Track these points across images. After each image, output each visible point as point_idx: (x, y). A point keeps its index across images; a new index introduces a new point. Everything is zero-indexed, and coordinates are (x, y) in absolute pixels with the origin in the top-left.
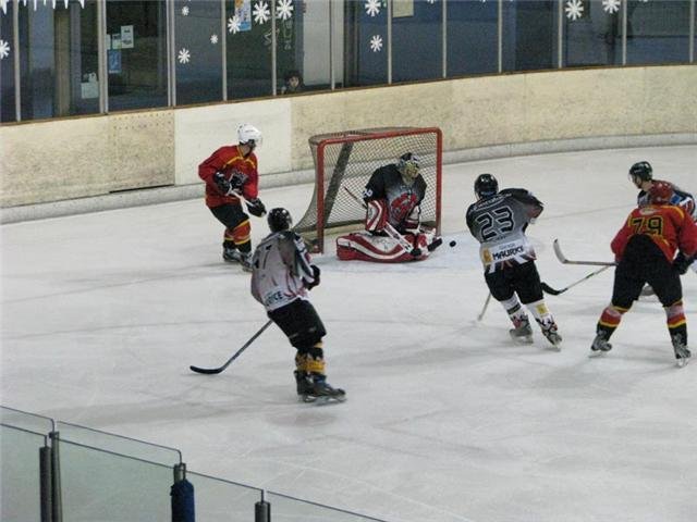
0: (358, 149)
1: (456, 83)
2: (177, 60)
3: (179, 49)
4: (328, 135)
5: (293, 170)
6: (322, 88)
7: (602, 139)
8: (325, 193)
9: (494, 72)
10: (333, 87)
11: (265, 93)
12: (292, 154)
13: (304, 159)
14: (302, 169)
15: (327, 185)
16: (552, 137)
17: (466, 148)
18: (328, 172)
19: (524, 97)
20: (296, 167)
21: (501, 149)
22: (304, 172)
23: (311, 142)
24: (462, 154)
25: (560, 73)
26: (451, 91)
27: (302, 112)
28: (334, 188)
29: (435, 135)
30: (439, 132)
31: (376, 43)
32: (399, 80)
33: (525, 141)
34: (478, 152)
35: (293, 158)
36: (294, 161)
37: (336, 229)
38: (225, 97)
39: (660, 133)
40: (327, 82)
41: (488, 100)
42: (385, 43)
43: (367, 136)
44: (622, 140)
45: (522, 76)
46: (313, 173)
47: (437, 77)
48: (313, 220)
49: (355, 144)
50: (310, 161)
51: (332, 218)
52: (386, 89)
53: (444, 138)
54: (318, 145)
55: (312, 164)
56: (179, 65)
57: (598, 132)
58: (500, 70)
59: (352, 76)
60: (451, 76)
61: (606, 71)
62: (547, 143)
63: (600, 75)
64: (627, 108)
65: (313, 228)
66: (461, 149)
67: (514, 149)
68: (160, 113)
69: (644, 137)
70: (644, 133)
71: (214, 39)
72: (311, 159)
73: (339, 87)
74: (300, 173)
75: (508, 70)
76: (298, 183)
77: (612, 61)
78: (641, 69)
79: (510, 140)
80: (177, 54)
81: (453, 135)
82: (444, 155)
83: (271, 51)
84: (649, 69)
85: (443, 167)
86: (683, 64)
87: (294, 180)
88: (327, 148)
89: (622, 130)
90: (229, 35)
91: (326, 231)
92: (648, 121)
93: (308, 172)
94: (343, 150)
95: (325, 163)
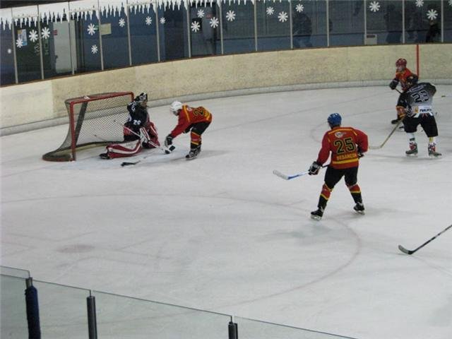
0: (91, 105)
1: (137, 68)
5: (55, 118)
6: (67, 74)
7: (213, 94)
8: (75, 128)
9: (156, 62)
10: (73, 73)
11: (37, 78)
12: (54, 109)
14: (59, 117)
15: (75, 124)
16: (188, 93)
19: (172, 74)
20: (56, 116)
21: (162, 101)
22: (61, 119)
23: (66, 103)
25: (190, 60)
26: (134, 72)
27: (57, 87)
28: (79, 126)
29: (131, 95)
30: (133, 94)
31: (94, 49)
32: (107, 68)
36: (55, 113)
37: (81, 148)
38: (17, 81)
39: (243, 89)
40: (70, 71)
41: (154, 76)
42: (99, 48)
43: (93, 98)
44: (224, 94)
45: (170, 63)
46: (67, 119)
47: (129, 66)
48: (69, 143)
49: (89, 103)
50: (66, 112)
51: (79, 142)
52: (101, 73)
54: (70, 104)
55: (67, 114)
57: (211, 90)
58: (159, 60)
59: (81, 67)
60: (134, 64)
61: (212, 58)
62: (185, 97)
63: (211, 60)
64: (225, 76)
65: (69, 148)
69: (235, 91)
70: (235, 89)
71: (9, 51)
72: (66, 111)
73: (76, 73)
74: (58, 119)
75: (163, 60)
76: (58, 125)
77: (216, 53)
78: (232, 56)
79: (167, 96)
83: (39, 56)
84: (235, 55)
86: (252, 52)
87: (56, 123)
88: (75, 106)
89: (223, 89)
90: (17, 49)
91: (76, 149)
92: (236, 82)
93: (64, 118)
94: (83, 106)
95: (74, 113)
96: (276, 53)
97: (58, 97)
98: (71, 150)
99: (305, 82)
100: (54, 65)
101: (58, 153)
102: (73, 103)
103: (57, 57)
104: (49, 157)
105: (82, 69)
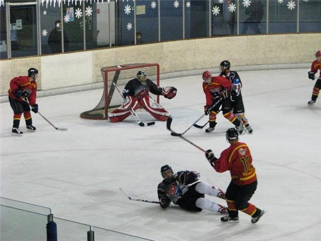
0: (123, 73)
1: (165, 43)
2: (42, 34)
3: (42, 29)
4: (109, 67)
5: (93, 83)
6: (106, 46)
8: (108, 93)
9: (180, 38)
10: (111, 45)
11: (80, 49)
12: (93, 76)
13: (98, 78)
14: (97, 82)
15: (109, 89)
16: (207, 67)
17: (169, 72)
18: (109, 83)
19: (195, 49)
20: (95, 82)
21: (185, 73)
22: (98, 84)
23: (102, 70)
24: (167, 75)
25: (210, 39)
26: (162, 47)
27: (96, 57)
28: (112, 91)
29: (156, 67)
30: (158, 66)
31: (129, 26)
33: (195, 69)
34: (175, 74)
35: (94, 78)
36: (94, 79)
38: (63, 51)
39: (254, 65)
40: (108, 44)
41: (179, 51)
42: (133, 26)
43: (125, 67)
45: (194, 40)
46: (102, 84)
47: (157, 41)
48: (103, 105)
49: (121, 71)
50: (101, 79)
51: (111, 104)
52: (134, 47)
53: (160, 68)
54: (105, 72)
56: (42, 37)
58: (184, 37)
59: (118, 41)
60: (162, 41)
61: (230, 38)
63: (228, 39)
64: (239, 53)
65: (103, 109)
66: (167, 73)
67: (190, 72)
68: (35, 58)
69: (247, 67)
70: (247, 65)
72: (102, 78)
73: (113, 46)
74: (96, 84)
75: (187, 38)
76: (96, 89)
77: (233, 33)
78: (245, 37)
79: (188, 68)
80: (42, 32)
81: (164, 67)
82: (160, 75)
83: (83, 31)
84: (249, 37)
85: (160, 81)
86: (264, 34)
87: (94, 87)
88: (109, 73)
89: (237, 64)
91: (108, 110)
92: (249, 59)
93: (100, 83)
94: (116, 74)
95: (108, 79)
96: (284, 36)
97: (97, 65)
98: (104, 111)
99: (308, 61)
100: (96, 39)
101: (94, 113)
102: (108, 71)
103: (99, 31)
104: (86, 115)
105: (119, 43)
